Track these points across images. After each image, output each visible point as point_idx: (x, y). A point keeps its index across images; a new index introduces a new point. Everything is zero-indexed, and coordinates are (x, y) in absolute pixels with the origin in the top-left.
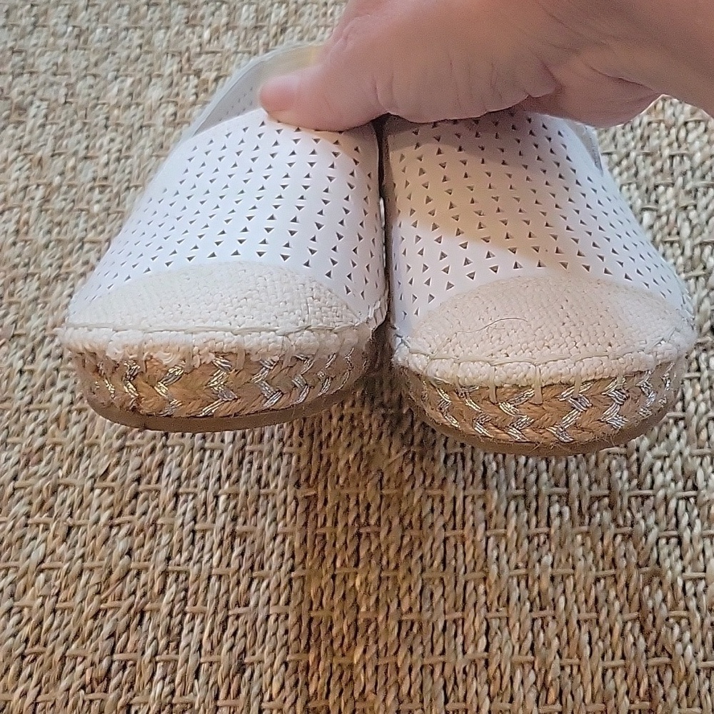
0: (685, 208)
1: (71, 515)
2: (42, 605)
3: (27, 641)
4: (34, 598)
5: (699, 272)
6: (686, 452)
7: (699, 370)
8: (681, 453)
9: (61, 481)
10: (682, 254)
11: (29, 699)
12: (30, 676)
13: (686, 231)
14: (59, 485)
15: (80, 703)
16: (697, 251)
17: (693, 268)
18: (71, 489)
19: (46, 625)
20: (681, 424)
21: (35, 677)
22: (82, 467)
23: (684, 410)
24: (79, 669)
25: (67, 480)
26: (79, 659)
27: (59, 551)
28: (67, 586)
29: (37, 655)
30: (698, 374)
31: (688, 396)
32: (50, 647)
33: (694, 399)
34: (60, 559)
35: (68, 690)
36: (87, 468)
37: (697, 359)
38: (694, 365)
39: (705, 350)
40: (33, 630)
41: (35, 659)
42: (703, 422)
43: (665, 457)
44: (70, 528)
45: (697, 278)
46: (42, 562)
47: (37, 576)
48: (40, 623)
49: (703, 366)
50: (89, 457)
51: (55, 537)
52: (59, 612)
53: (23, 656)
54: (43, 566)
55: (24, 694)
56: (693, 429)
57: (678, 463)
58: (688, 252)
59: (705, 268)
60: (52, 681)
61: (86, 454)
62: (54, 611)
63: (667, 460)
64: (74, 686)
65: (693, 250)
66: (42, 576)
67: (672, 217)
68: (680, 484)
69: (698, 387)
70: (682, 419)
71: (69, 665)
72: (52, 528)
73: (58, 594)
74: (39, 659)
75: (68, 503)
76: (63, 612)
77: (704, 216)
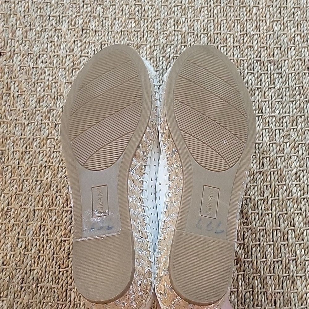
0: (269, 6)
1: (56, 120)
2: (50, 150)
3: (46, 162)
4: (47, 148)
5: (271, 32)
6: (260, 101)
7: (267, 70)
8: (258, 101)
9: (51, 108)
10: (266, 25)
11: (49, 180)
12: (48, 173)
13: (268, 16)
14: (51, 110)
15: (65, 181)
16: (271, 24)
17: (269, 31)
18: (55, 111)
19: (51, 157)
20: (260, 90)
21: (50, 173)
22: (58, 103)
23: (261, 85)
24: (64, 171)
25: (53, 108)
26: (63, 168)
27: (53, 132)
28: (57, 144)
29: (50, 166)
30: (267, 72)
31: (263, 80)
32: (54, 164)
33: (265, 81)
34: (54, 135)
35: (61, 177)
36: (60, 104)
37: (267, 66)
38: (266, 69)
39: (270, 63)
40: (47, 158)
41: (49, 168)
42: (267, 90)
43: (253, 102)
44: (56, 125)
45: (270, 35)
46: (48, 136)
47: (47, 141)
48: (50, 156)
49: (269, 69)
50: (60, 99)
51: (51, 127)
52: (55, 153)
53: (45, 167)
54: (48, 137)
55: (47, 178)
56: (263, 92)
57: (257, 104)
58: (268, 25)
59: (273, 31)
60: (55, 175)
61: (59, 99)
62: (54, 152)
64: (63, 176)
65: (270, 24)
66: (49, 141)
67: (264, 10)
68: (257, 111)
69: (266, 77)
70: (260, 88)
71: (60, 169)
72: (50, 125)
73: (54, 147)
74: (51, 167)
75: (55, 116)
76: (57, 153)
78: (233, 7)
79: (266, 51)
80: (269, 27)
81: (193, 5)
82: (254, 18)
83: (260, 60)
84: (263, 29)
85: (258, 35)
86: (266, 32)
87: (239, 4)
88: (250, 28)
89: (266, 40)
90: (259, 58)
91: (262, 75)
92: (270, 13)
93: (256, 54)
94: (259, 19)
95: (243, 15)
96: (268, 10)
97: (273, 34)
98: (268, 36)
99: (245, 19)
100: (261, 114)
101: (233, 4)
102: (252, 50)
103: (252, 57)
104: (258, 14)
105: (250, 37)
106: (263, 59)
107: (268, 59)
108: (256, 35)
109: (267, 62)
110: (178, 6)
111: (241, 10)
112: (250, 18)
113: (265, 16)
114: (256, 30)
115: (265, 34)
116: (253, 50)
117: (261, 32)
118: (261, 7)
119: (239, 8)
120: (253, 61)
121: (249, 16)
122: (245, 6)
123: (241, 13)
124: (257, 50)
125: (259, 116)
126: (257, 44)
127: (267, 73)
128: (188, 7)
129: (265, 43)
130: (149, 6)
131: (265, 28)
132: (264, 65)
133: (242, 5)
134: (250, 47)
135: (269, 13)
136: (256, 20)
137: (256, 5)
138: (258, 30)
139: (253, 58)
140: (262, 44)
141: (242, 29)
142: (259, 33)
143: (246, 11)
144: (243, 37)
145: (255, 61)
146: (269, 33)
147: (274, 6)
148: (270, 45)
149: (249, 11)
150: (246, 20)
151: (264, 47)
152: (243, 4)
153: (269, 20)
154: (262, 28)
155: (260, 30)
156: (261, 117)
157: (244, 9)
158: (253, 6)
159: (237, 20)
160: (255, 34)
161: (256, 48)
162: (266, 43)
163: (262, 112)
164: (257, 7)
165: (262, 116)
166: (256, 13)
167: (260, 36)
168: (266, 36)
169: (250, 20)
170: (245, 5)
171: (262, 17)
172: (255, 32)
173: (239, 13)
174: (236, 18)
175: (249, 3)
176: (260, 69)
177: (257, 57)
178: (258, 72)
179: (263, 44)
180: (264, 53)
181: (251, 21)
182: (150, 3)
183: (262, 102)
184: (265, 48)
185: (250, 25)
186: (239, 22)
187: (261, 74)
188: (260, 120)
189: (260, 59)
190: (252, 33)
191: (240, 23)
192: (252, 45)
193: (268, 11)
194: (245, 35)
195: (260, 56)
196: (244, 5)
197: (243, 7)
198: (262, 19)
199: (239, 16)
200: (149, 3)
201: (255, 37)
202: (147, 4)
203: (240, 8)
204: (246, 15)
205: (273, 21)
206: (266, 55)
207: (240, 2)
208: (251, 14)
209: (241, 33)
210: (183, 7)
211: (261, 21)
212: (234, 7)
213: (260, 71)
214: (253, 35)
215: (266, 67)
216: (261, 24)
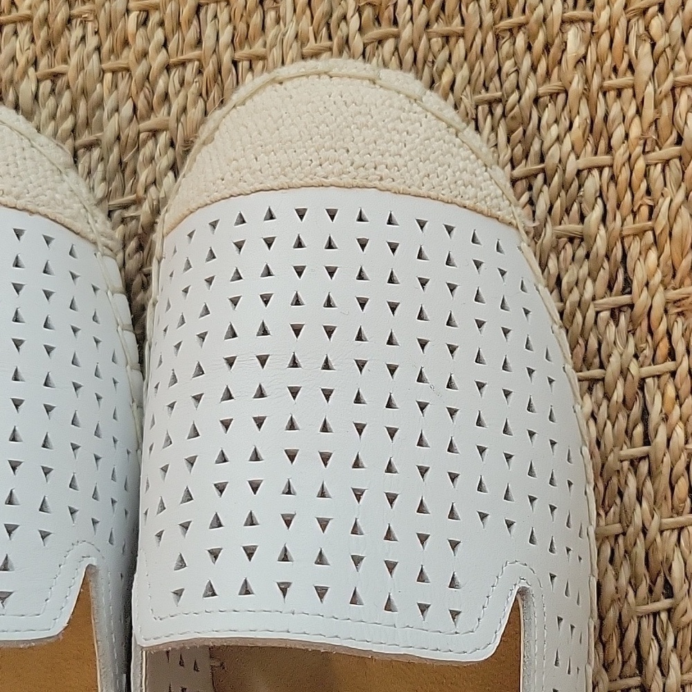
0: (644, 12)
5: (670, 150)
7: (672, 355)
8: (644, 530)
10: (639, 112)
13: (645, 65)
16: (666, 106)
17: (658, 144)
20: (644, 467)
23: (647, 442)
30: (670, 365)
33: (666, 419)
37: (669, 334)
38: (663, 348)
39: (680, 314)
43: (617, 537)
45: (666, 163)
56: (664, 481)
57: (640, 550)
58: (649, 112)
59: (679, 141)
63: (621, 540)
65: (657, 105)
67: (619, 35)
68: (643, 589)
69: (671, 392)
70: (646, 456)
77: (677, 27)
78: (463, 36)
79: (653, 255)
80: (656, 121)
81: (258, 48)
82: (576, 86)
83: (631, 306)
84: (627, 136)
85: (606, 171)
86: (644, 152)
87: (488, 18)
88: (559, 139)
89: (648, 192)
90: (623, 292)
91: (649, 381)
92: (653, 45)
93: (603, 276)
94: (601, 87)
95: (517, 71)
96: (642, 30)
97: (680, 158)
98: (656, 172)
99: (529, 92)
100: (665, 603)
101: (458, 20)
102: (581, 252)
103: (588, 295)
104: (591, 57)
105: (565, 186)
106: (642, 300)
107: (673, 294)
108: (596, 172)
109: (666, 311)
110: (183, 64)
111: (506, 47)
112: (554, 84)
113: (631, 67)
114: (589, 148)
115: (640, 165)
116: (587, 256)
117: (620, 154)
118: (603, 19)
119: (490, 38)
120: (591, 314)
121: (548, 74)
122: (520, 26)
123: (508, 66)
124: (607, 256)
125: (656, 614)
126: (604, 219)
127: (673, 374)
128: (235, 63)
129: (645, 210)
130: (39, 81)
131: (635, 131)
132: (650, 331)
133: (506, 23)
134: (571, 240)
135: (647, 46)
136: (586, 94)
137: (579, 13)
138: (603, 145)
139: (594, 299)
140: (630, 218)
141: (519, 149)
142: (606, 159)
143: (529, 48)
144: (530, 188)
145: (605, 315)
146: (658, 154)
147: (667, 5)
148: (672, 220)
149: (547, 47)
150: (536, 100)
151: (640, 233)
152: (510, 15)
153: (650, 88)
154: (619, 133)
155: (613, 142)
156: (664, 616)
157: (521, 40)
158: (563, 22)
159: (491, 103)
160: (590, 169)
161: (600, 245)
162: (651, 209)
163: (669, 591)
164: (583, 21)
165: (670, 611)
166: (585, 57)
167: (613, 178)
168: (646, 175)
169: (553, 96)
170: (522, 19)
171: (615, 70)
172: (587, 159)
173: (493, 63)
174: (484, 95)
175: (540, 10)
176: (636, 356)
177: (610, 287)
178: (624, 372)
179: (634, 214)
180: (646, 267)
181: (561, 97)
182: (43, 62)
183: (662, 532)
184: (649, 235)
185: (556, 121)
186: (498, 110)
187: (643, 381)
188: (665, 636)
189: (625, 299)
190: (572, 165)
191: (504, 115)
192: (579, 227)
193: (638, 37)
194: (540, 177)
195: (628, 282)
196: (517, 18)
197: (510, 30)
198: (615, 81)
199: (496, 79)
200: (35, 64)
201: (592, 183)
202: (25, 73)
203: (497, 38)
204: (534, 68)
205: (673, 89)
206: (658, 277)
207: (492, 7)
208: (560, 62)
209: (518, 171)
210: (210, 69)
211: (612, 94)
212: (469, 36)
213: (634, 367)
214: (579, 172)
215: (666, 340)
216: (615, 110)
